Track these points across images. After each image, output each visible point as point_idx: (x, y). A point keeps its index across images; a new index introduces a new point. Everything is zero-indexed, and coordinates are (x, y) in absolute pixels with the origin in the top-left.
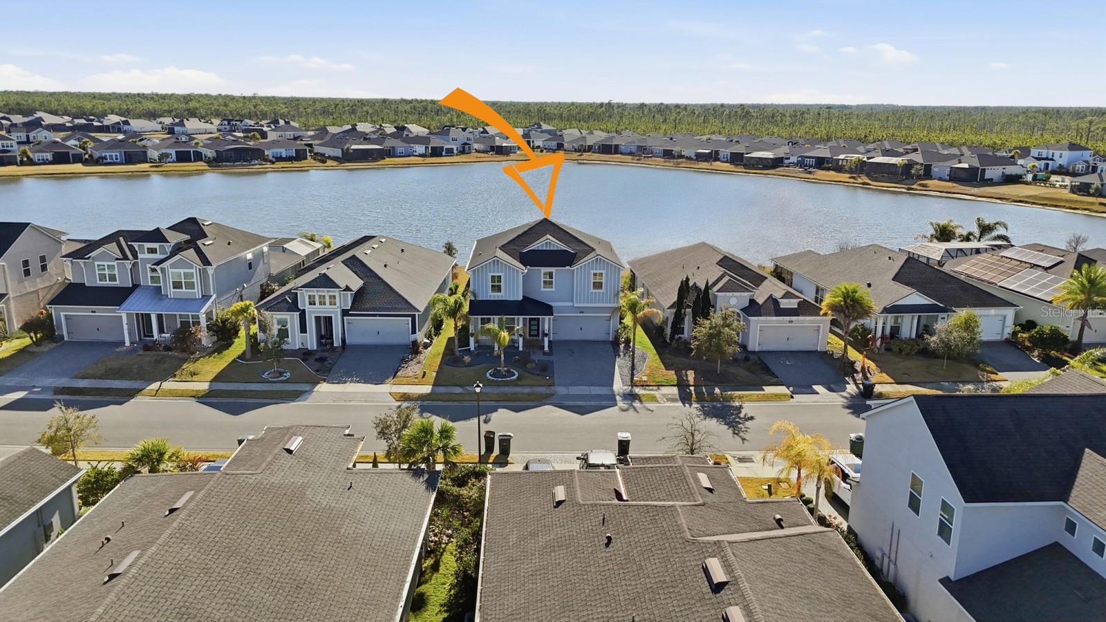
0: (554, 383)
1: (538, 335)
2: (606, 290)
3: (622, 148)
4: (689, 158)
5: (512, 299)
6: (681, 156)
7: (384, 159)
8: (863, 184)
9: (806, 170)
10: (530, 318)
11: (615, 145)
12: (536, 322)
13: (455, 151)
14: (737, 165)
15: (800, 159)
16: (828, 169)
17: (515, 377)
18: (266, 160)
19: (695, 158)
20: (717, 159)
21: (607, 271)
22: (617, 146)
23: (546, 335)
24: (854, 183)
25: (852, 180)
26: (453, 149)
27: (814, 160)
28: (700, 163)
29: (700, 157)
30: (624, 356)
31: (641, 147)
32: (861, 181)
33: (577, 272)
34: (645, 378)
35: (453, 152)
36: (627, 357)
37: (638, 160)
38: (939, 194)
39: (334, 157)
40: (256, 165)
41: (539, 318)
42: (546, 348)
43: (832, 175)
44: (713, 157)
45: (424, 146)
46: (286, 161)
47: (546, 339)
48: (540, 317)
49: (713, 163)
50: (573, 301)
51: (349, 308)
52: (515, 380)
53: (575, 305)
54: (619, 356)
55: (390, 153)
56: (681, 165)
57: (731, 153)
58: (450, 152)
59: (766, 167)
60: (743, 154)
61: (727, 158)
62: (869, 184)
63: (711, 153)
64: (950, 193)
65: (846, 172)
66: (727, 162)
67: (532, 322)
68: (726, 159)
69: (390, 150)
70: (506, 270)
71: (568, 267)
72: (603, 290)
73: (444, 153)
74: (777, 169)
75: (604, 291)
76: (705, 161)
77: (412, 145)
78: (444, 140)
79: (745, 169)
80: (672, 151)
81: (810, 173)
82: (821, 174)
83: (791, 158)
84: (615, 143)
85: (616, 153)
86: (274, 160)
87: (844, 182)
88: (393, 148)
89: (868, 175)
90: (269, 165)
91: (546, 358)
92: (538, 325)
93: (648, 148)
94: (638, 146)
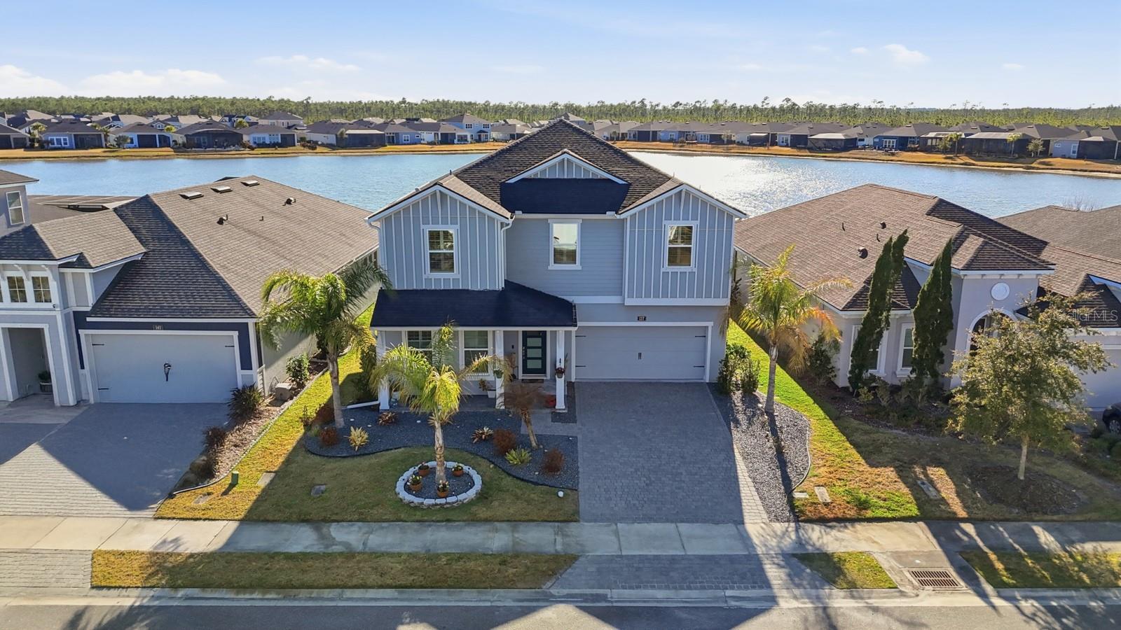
0: (577, 512)
1: (543, 371)
2: (700, 267)
3: (661, 135)
4: (740, 144)
5: (479, 288)
6: (730, 142)
7: (386, 146)
8: (965, 164)
9: (886, 151)
10: (524, 332)
11: (653, 132)
12: (538, 342)
13: (469, 139)
14: (800, 149)
15: (877, 140)
16: (915, 150)
17: (471, 494)
18: (244, 146)
19: (748, 143)
20: (774, 143)
21: (703, 224)
22: (655, 133)
23: (560, 372)
24: (952, 164)
25: (950, 161)
26: (466, 136)
27: (895, 140)
28: (754, 148)
29: (754, 142)
30: (750, 423)
31: (684, 132)
32: (962, 162)
33: (633, 226)
34: (823, 495)
35: (466, 140)
36: (756, 427)
37: (681, 146)
38: (1071, 172)
39: (327, 144)
40: (231, 151)
41: (545, 332)
42: (560, 404)
43: (921, 156)
44: (770, 141)
45: (433, 133)
46: (269, 147)
47: (560, 383)
48: (548, 329)
49: (770, 148)
50: (621, 293)
51: (89, 309)
52: (472, 503)
53: (629, 302)
54: (737, 422)
55: (394, 140)
56: (732, 151)
57: (792, 135)
58: (463, 140)
59: (836, 150)
60: (807, 136)
61: (787, 140)
62: (974, 165)
63: (767, 137)
64: (1086, 171)
65: (938, 152)
66: (787, 146)
67: (531, 342)
68: (785, 144)
69: (393, 137)
70: (463, 218)
71: (610, 215)
72: (692, 267)
73: (456, 141)
74: (850, 152)
75: (695, 270)
76: (760, 146)
77: (420, 132)
78: (457, 126)
79: (810, 152)
80: (721, 135)
81: (893, 154)
82: (906, 155)
83: (866, 139)
84: (652, 128)
85: (654, 140)
86: (254, 146)
87: (939, 163)
88: (397, 134)
89: (969, 154)
90: (247, 151)
91: (560, 429)
92: (544, 348)
93: (691, 134)
94: (680, 131)
